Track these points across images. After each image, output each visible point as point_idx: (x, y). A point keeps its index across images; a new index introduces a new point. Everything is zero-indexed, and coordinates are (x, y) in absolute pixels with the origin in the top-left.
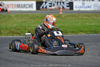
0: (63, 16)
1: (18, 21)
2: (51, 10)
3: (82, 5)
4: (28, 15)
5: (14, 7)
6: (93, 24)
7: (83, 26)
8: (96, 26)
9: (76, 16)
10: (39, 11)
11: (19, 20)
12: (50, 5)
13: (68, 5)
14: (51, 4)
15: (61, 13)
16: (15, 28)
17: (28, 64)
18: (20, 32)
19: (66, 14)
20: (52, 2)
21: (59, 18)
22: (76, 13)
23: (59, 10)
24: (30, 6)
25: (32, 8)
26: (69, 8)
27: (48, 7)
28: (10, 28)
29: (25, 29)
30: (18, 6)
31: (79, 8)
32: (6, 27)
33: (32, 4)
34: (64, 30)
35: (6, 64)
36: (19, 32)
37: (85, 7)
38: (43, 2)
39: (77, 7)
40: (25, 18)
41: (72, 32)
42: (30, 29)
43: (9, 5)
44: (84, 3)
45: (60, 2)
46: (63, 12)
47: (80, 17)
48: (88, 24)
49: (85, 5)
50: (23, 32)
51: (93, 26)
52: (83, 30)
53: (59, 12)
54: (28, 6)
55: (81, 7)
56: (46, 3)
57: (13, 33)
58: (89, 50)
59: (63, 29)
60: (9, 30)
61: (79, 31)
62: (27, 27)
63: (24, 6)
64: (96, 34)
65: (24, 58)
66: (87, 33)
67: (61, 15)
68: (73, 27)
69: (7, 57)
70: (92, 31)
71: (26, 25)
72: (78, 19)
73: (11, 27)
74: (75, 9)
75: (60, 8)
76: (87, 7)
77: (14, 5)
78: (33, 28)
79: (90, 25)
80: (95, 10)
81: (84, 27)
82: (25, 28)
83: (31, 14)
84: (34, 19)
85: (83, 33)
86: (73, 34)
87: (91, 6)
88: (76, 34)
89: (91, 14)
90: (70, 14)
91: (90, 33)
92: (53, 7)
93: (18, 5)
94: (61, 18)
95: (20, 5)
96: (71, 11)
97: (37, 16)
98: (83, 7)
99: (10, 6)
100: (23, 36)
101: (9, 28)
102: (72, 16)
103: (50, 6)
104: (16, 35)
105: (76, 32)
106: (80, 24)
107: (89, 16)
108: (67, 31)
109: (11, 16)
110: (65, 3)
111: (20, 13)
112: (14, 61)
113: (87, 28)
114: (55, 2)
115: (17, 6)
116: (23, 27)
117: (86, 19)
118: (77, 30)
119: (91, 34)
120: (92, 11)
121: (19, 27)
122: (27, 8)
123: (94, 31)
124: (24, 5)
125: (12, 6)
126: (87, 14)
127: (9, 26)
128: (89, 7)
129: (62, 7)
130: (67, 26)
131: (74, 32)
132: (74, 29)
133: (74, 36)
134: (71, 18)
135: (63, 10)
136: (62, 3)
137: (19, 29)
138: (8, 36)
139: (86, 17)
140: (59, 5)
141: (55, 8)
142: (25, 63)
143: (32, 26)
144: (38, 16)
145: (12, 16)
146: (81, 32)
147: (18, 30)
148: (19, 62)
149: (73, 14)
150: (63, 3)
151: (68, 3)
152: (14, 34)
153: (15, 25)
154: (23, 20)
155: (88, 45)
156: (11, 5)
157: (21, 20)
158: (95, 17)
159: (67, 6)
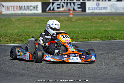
0: (73, 20)
1: (20, 26)
2: (59, 12)
3: (96, 6)
4: (32, 18)
5: (15, 9)
6: (109, 29)
7: (97, 31)
8: (113, 31)
9: (89, 20)
10: (45, 14)
11: (22, 25)
12: (58, 6)
13: (79, 6)
14: (60, 5)
15: (71, 16)
16: (16, 34)
17: (32, 76)
18: (23, 39)
19: (78, 17)
20: (60, 3)
21: (69, 22)
22: (89, 16)
23: (69, 12)
24: (34, 8)
25: (37, 10)
26: (80, 10)
27: (56, 9)
28: (11, 35)
29: (28, 36)
30: (21, 8)
31: (92, 9)
32: (6, 33)
33: (37, 6)
34: (74, 37)
35: (6, 77)
36: (21, 39)
37: (100, 8)
38: (50, 3)
39: (91, 8)
40: (28, 23)
41: (84, 39)
42: (34, 35)
43: (9, 6)
44: (99, 4)
45: (70, 3)
46: (73, 15)
47: (93, 21)
48: (103, 28)
49: (100, 6)
50: (26, 39)
51: (109, 31)
52: (98, 36)
53: (69, 15)
54: (32, 8)
55: (95, 9)
56: (53, 4)
57: (14, 40)
58: (105, 60)
59: (73, 34)
60: (9, 37)
61: (93, 37)
62: (31, 33)
63: (28, 8)
64: (112, 41)
65: (27, 70)
66: (102, 39)
67: (71, 18)
68: (85, 32)
69: (7, 69)
70: (108, 37)
71: (30, 31)
72: (92, 22)
73: (12, 33)
74: (88, 11)
75: (70, 10)
76: (102, 8)
77: (15, 7)
78: (37, 34)
79: (106, 30)
80: (112, 12)
81: (98, 33)
82: (29, 34)
83: (35, 17)
84: (39, 23)
85: (97, 40)
86: (85, 41)
87: (107, 7)
88: (89, 41)
89: (107, 16)
90: (82, 17)
91: (105, 39)
92: (62, 9)
93: (20, 6)
94: (71, 21)
95: (22, 6)
96: (83, 13)
97: (42, 19)
98: (98, 8)
99: (10, 8)
100: (26, 43)
101: (9, 34)
102: (84, 19)
103: (58, 8)
104: (17, 43)
105: (89, 38)
106: (94, 28)
107: (105, 20)
108: (78, 38)
109: (11, 20)
110: (76, 4)
111: (23, 17)
112: (15, 73)
113: (102, 33)
114: (64, 3)
115: (19, 8)
116: (26, 33)
117: (101, 22)
118: (90, 36)
119: (107, 41)
120: (109, 12)
121: (21, 34)
122: (31, 10)
123: (111, 37)
124: (27, 6)
125: (12, 8)
126: (102, 17)
127: (10, 31)
128: (104, 8)
129: (72, 9)
130: (78, 32)
131: (87, 39)
132: (87, 34)
133: (87, 44)
134: (83, 22)
135: (73, 12)
136: (72, 4)
137: (21, 35)
138: (9, 44)
139: (101, 21)
140: (69, 7)
141: (64, 10)
142: (28, 76)
143: (36, 31)
144: (44, 19)
145: (13, 19)
146: (95, 38)
147: (20, 37)
148: (21, 75)
149: (86, 17)
150: (74, 3)
151: (79, 3)
152: (16, 41)
153: (17, 30)
154: (26, 25)
155: (103, 54)
156: (11, 6)
157: (24, 25)
158: (111, 21)
159: (79, 8)
